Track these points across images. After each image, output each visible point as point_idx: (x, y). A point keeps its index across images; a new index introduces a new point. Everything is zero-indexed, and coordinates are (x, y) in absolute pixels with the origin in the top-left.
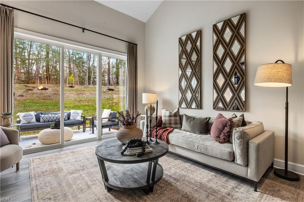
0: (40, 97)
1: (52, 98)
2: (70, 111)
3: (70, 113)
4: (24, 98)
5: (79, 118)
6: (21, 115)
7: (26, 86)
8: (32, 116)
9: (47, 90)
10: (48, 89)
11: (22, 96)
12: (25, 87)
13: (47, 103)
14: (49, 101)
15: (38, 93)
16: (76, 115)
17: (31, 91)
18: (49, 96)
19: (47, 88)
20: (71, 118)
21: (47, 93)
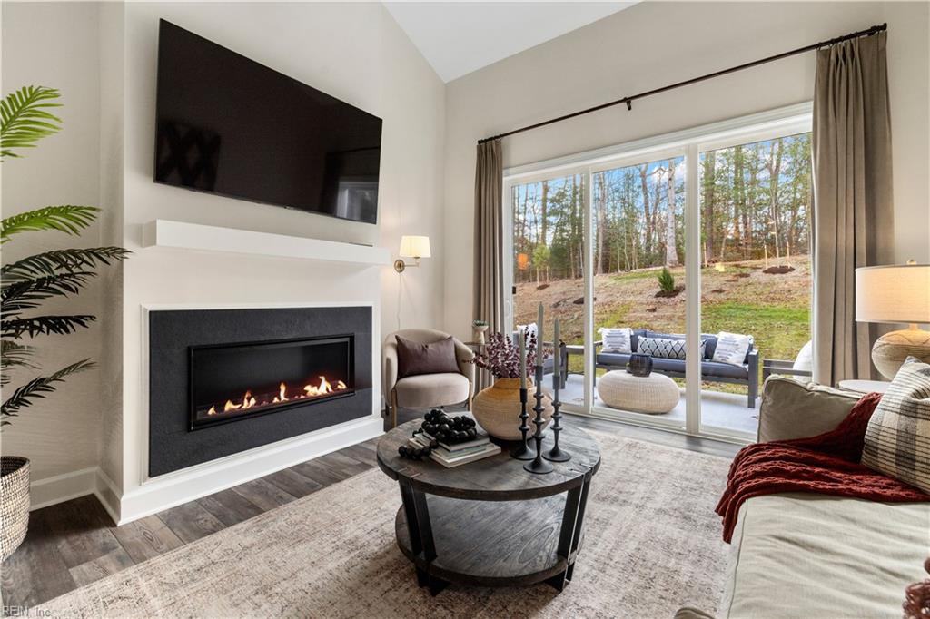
0: (762, 293)
1: (795, 296)
2: (716, 336)
3: (717, 339)
4: (722, 296)
5: (736, 359)
6: (605, 331)
7: (737, 266)
8: (623, 337)
9: (789, 275)
10: (792, 269)
11: (720, 291)
12: (735, 269)
13: (775, 311)
14: (783, 304)
15: (760, 283)
16: (730, 347)
17: (743, 279)
18: (790, 291)
19: (789, 265)
20: (716, 356)
21: (785, 283)
